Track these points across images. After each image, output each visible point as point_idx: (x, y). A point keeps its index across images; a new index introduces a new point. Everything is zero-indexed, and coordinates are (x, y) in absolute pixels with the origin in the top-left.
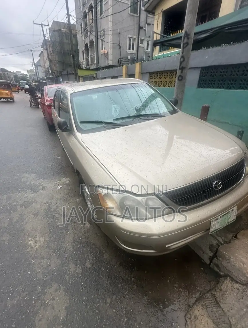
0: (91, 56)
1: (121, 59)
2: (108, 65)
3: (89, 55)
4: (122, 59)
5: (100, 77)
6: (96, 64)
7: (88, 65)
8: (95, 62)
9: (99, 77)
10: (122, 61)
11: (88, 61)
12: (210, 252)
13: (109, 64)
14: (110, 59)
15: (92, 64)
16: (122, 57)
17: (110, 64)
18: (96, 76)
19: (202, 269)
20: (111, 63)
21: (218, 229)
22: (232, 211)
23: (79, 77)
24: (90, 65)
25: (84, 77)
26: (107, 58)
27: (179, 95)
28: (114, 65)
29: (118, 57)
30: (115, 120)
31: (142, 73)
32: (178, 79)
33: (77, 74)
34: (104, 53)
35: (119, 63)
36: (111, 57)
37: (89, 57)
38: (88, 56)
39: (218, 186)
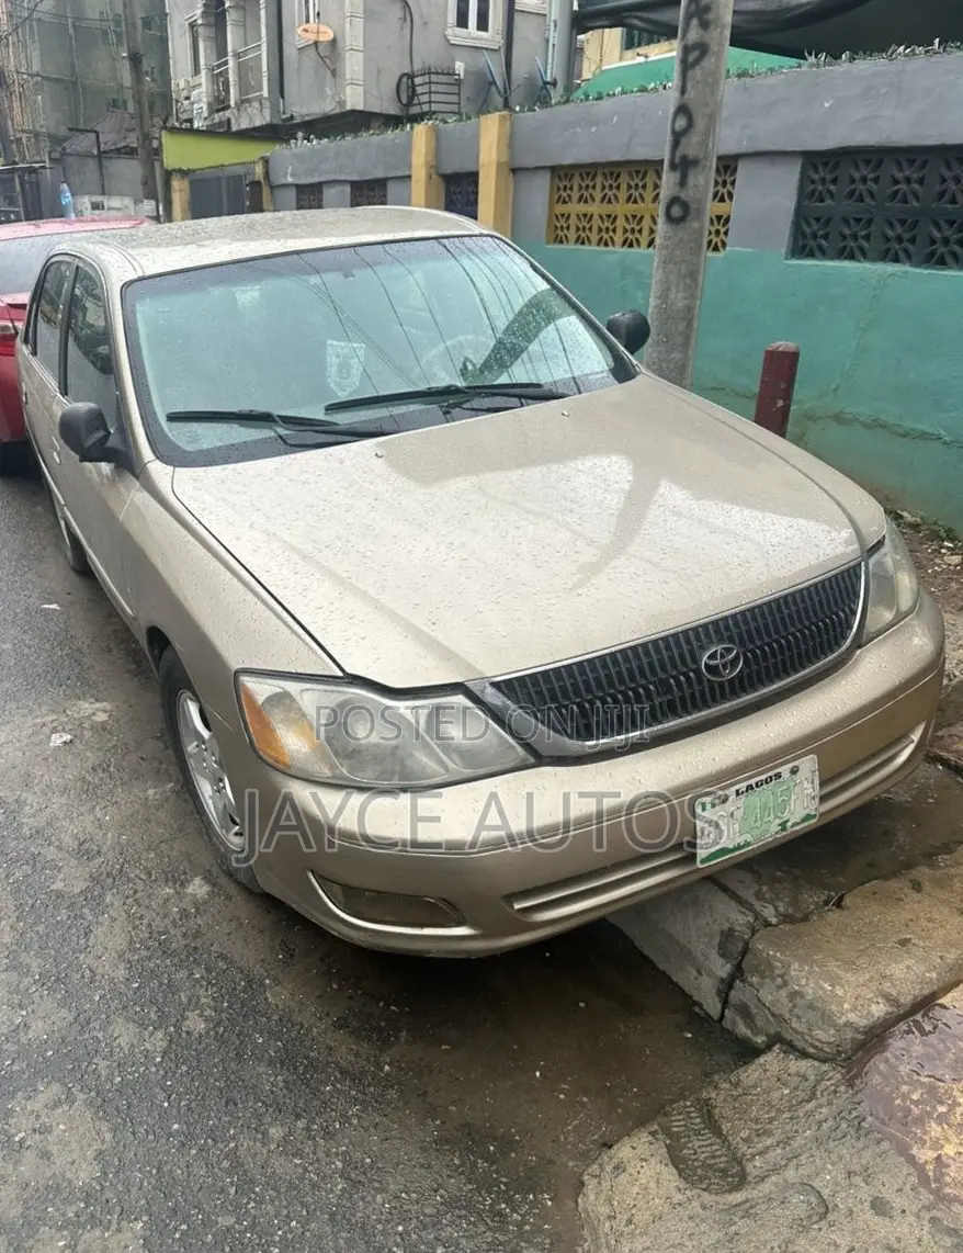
0: (237, 55)
1: (411, 76)
2: (337, 111)
3: (230, 49)
4: (418, 81)
5: (290, 180)
6: (267, 104)
7: (219, 104)
8: (261, 90)
9: (277, 183)
10: (419, 90)
11: (219, 78)
12: (721, 961)
13: (342, 103)
14: (348, 76)
15: (242, 102)
16: (417, 66)
17: (348, 107)
18: (267, 174)
19: (690, 1035)
20: (354, 99)
21: (735, 849)
22: (794, 771)
23: (168, 174)
24: (232, 103)
25: (195, 176)
26: (334, 73)
27: (672, 296)
28: (369, 109)
29: (396, 66)
30: (331, 408)
31: (514, 171)
32: (669, 218)
33: (158, 152)
34: (316, 43)
35: (404, 101)
36: (353, 65)
37: (226, 63)
38: (221, 51)
39: (724, 666)
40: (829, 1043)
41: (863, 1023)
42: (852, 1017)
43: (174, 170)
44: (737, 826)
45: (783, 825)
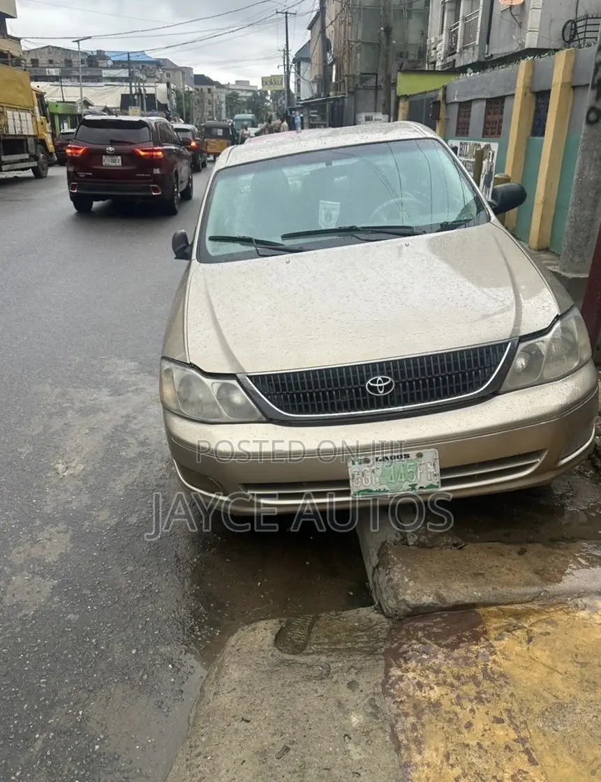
0: (465, 19)
1: (574, 22)
2: (519, 50)
3: (461, 16)
4: (579, 24)
5: (456, 99)
6: (477, 49)
7: (451, 51)
8: (475, 40)
9: (450, 102)
10: (579, 30)
11: (453, 34)
13: (522, 44)
14: (529, 26)
15: (465, 48)
16: (581, 13)
17: (526, 47)
18: (445, 96)
19: (352, 594)
20: (531, 41)
22: (420, 455)
23: (398, 98)
24: (458, 51)
25: (412, 99)
26: (520, 27)
28: (540, 47)
29: (566, 14)
30: (285, 237)
33: (395, 84)
34: (511, 7)
35: (567, 38)
36: (534, 19)
37: (458, 25)
38: (457, 19)
39: (381, 388)
40: (392, 608)
41: (413, 602)
42: (408, 598)
43: (402, 96)
44: (377, 479)
45: (413, 487)
